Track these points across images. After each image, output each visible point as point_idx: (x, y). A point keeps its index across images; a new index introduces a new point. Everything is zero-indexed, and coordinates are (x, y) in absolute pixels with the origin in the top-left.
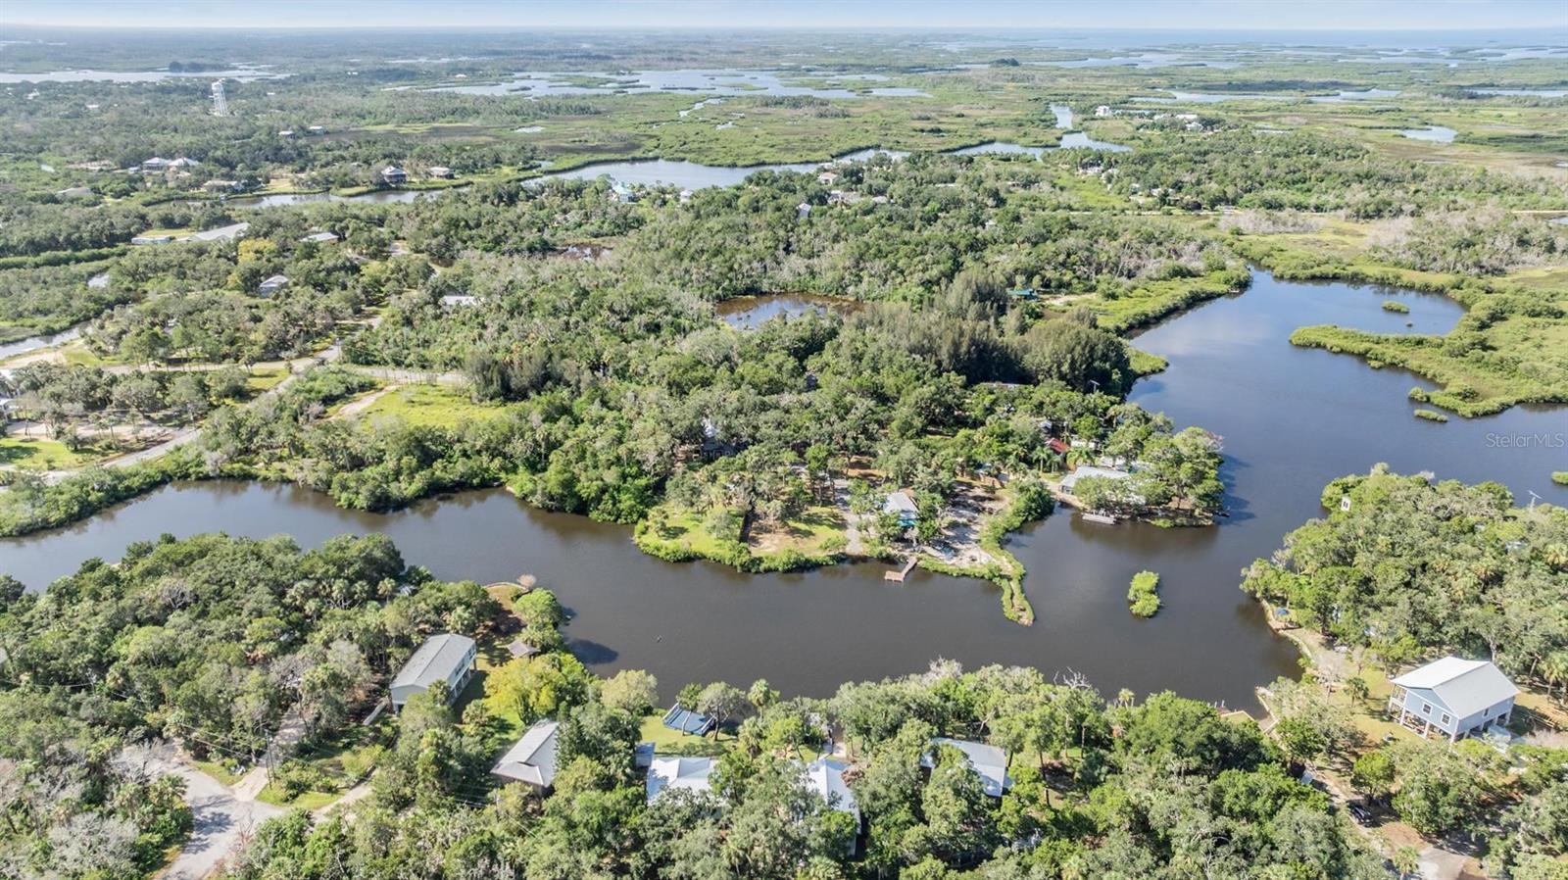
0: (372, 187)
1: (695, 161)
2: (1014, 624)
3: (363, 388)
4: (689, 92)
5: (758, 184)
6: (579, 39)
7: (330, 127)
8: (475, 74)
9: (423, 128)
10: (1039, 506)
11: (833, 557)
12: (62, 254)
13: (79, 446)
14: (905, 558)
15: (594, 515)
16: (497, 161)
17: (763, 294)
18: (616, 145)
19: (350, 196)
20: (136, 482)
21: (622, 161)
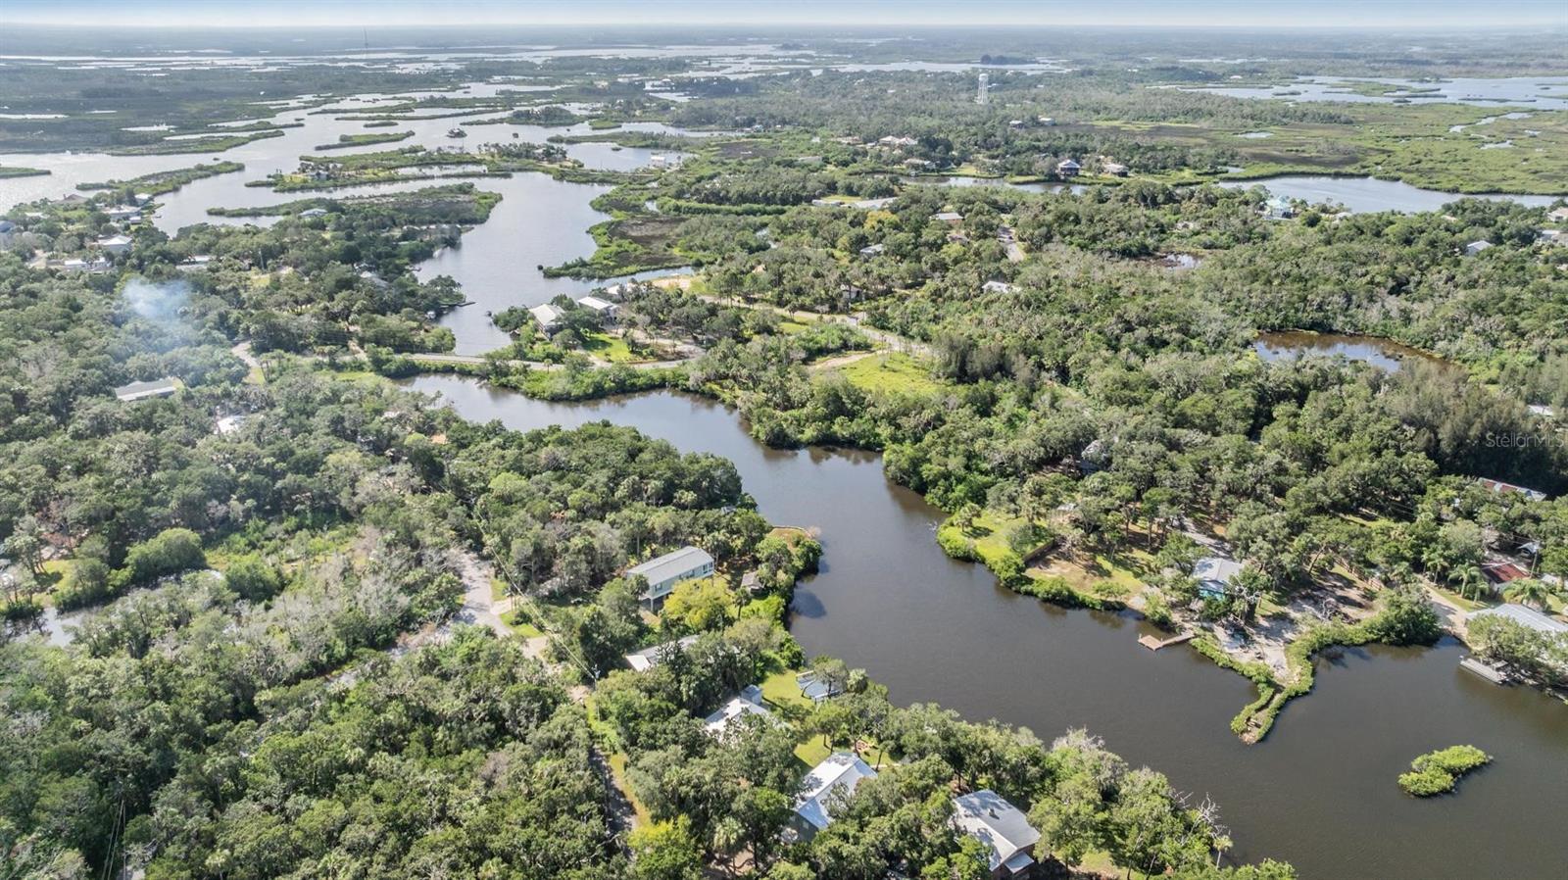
0: (1042, 177)
1: (1410, 183)
2: (1235, 736)
3: (858, 347)
4: (1496, 105)
5: (1454, 214)
6: (1414, 42)
7: (1059, 120)
8: (1254, 75)
9: (1147, 125)
10: (1407, 630)
11: (1104, 603)
12: (755, 206)
13: (635, 347)
14: (1182, 629)
15: (928, 497)
16: (1182, 163)
17: (1331, 332)
18: (1336, 157)
19: (1018, 183)
20: (640, 382)
21: (1323, 175)
